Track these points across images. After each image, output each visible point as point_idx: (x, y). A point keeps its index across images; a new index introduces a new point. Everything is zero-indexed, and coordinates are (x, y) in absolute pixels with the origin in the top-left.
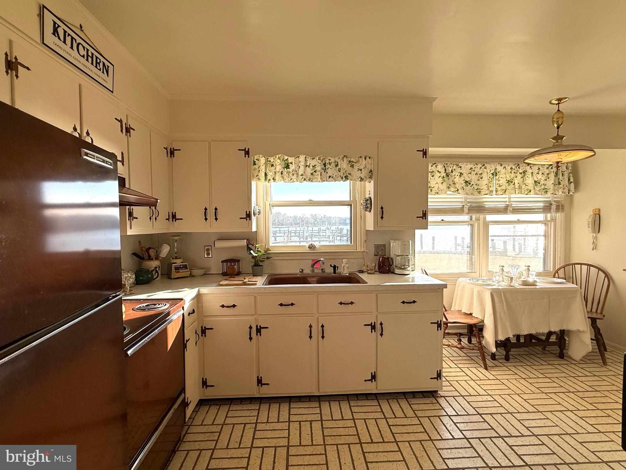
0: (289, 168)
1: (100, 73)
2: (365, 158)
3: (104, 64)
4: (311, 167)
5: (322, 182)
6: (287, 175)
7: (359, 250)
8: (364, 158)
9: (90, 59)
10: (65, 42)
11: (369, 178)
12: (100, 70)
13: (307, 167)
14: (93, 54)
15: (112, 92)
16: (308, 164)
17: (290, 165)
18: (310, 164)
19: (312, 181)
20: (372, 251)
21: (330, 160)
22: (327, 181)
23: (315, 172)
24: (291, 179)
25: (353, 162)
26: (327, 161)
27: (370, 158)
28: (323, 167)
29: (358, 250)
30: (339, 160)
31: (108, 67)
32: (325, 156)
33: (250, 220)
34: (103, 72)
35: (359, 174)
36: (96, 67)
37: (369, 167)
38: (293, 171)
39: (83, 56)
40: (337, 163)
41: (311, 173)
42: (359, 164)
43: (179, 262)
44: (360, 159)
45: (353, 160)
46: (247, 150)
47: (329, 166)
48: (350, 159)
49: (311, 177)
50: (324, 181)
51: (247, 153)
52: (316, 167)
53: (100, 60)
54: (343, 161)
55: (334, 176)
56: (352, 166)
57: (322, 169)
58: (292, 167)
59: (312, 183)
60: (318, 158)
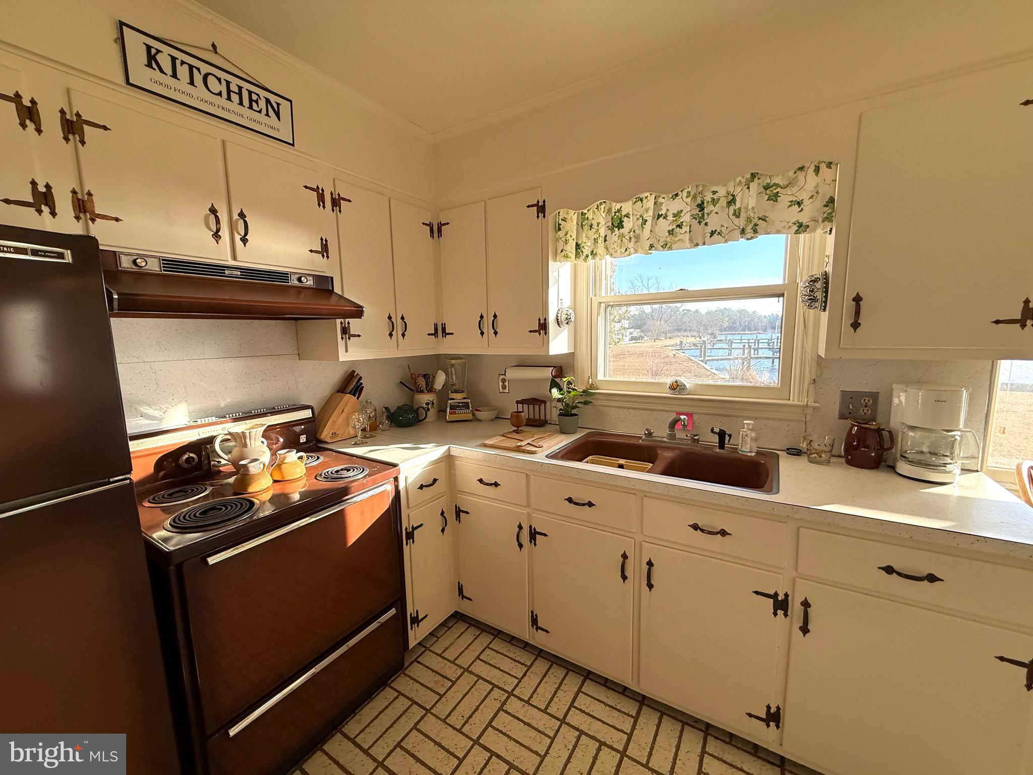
0: (623, 227)
1: (262, 117)
2: (817, 170)
3: (268, 101)
4: (670, 218)
5: (691, 247)
6: (619, 241)
7: (796, 402)
8: (812, 168)
9: (235, 98)
10: (174, 75)
11: (823, 221)
12: (260, 112)
13: (661, 218)
14: (240, 88)
15: (293, 145)
16: (663, 212)
17: (625, 219)
18: (668, 210)
19: (670, 248)
20: (834, 406)
21: (714, 193)
22: (704, 244)
23: (679, 226)
24: (626, 250)
25: (777, 185)
26: (708, 197)
27: (829, 165)
28: (697, 211)
29: (791, 402)
30: (739, 189)
31: (278, 104)
32: (704, 186)
33: (546, 333)
34: (267, 115)
35: (794, 214)
36: (251, 107)
37: (826, 192)
38: (629, 233)
39: (220, 94)
40: (733, 195)
41: (669, 231)
42: (795, 189)
43: (459, 397)
44: (801, 175)
45: (777, 180)
46: (541, 204)
47: (711, 207)
48: (769, 182)
49: (668, 239)
50: (697, 245)
51: (541, 209)
52: (682, 215)
53: (258, 95)
54: (748, 188)
55: (724, 229)
56: (774, 198)
57: (694, 217)
58: (628, 224)
59: (670, 251)
60: (685, 194)
